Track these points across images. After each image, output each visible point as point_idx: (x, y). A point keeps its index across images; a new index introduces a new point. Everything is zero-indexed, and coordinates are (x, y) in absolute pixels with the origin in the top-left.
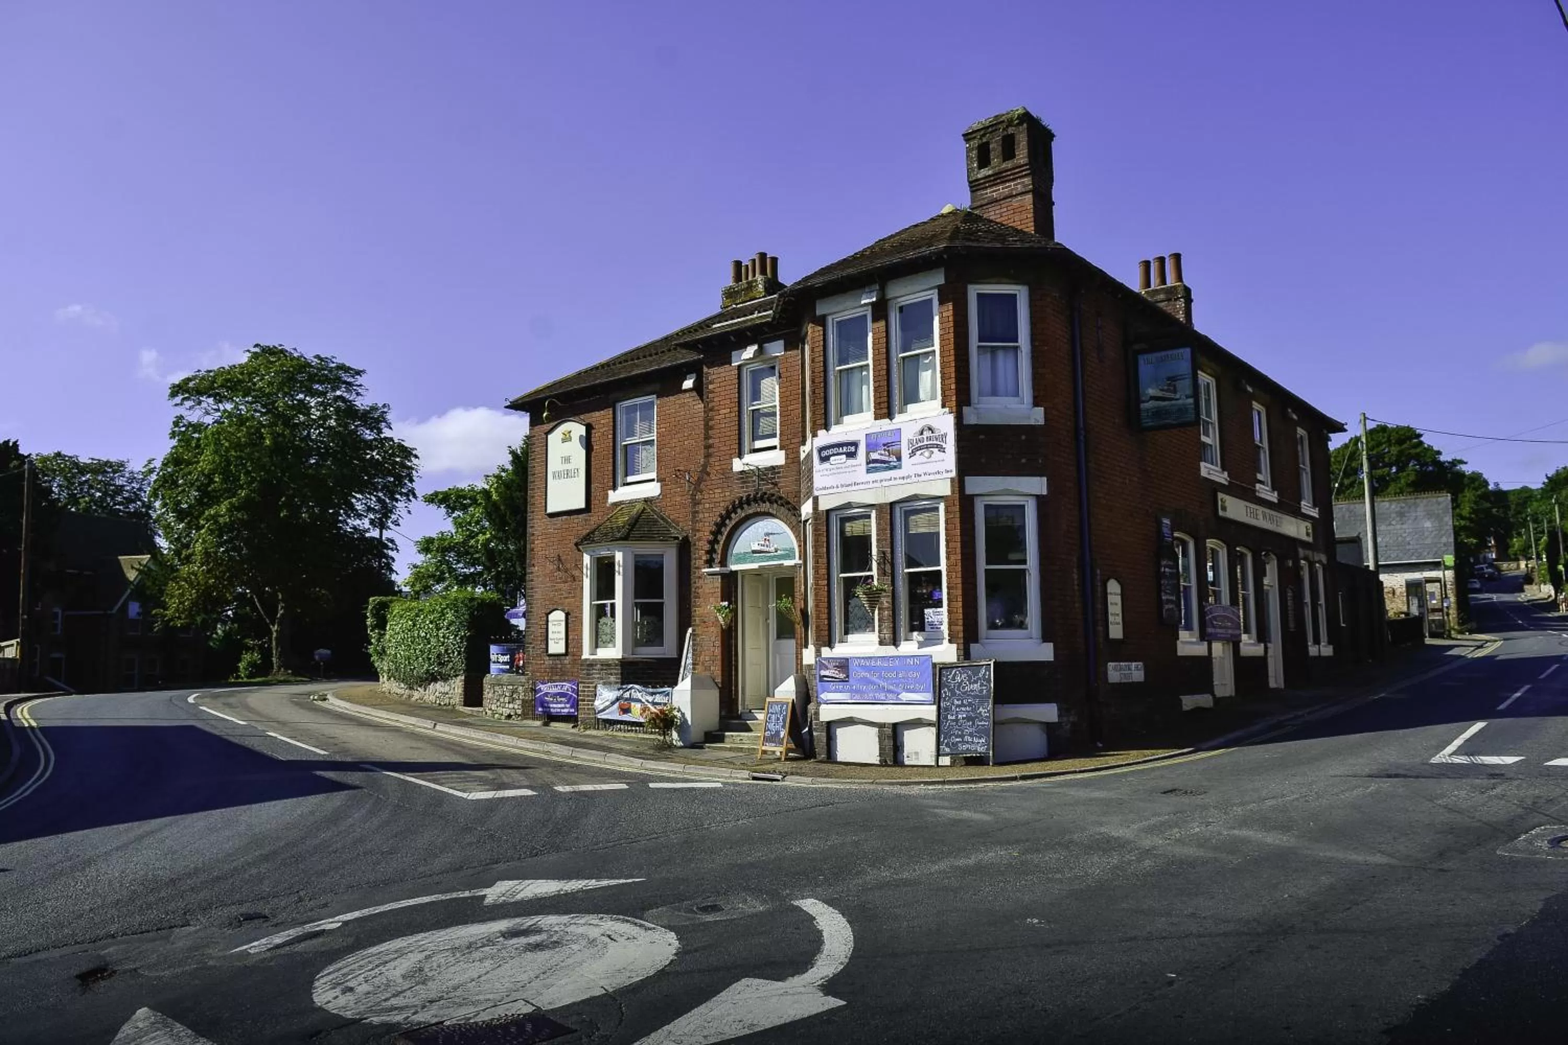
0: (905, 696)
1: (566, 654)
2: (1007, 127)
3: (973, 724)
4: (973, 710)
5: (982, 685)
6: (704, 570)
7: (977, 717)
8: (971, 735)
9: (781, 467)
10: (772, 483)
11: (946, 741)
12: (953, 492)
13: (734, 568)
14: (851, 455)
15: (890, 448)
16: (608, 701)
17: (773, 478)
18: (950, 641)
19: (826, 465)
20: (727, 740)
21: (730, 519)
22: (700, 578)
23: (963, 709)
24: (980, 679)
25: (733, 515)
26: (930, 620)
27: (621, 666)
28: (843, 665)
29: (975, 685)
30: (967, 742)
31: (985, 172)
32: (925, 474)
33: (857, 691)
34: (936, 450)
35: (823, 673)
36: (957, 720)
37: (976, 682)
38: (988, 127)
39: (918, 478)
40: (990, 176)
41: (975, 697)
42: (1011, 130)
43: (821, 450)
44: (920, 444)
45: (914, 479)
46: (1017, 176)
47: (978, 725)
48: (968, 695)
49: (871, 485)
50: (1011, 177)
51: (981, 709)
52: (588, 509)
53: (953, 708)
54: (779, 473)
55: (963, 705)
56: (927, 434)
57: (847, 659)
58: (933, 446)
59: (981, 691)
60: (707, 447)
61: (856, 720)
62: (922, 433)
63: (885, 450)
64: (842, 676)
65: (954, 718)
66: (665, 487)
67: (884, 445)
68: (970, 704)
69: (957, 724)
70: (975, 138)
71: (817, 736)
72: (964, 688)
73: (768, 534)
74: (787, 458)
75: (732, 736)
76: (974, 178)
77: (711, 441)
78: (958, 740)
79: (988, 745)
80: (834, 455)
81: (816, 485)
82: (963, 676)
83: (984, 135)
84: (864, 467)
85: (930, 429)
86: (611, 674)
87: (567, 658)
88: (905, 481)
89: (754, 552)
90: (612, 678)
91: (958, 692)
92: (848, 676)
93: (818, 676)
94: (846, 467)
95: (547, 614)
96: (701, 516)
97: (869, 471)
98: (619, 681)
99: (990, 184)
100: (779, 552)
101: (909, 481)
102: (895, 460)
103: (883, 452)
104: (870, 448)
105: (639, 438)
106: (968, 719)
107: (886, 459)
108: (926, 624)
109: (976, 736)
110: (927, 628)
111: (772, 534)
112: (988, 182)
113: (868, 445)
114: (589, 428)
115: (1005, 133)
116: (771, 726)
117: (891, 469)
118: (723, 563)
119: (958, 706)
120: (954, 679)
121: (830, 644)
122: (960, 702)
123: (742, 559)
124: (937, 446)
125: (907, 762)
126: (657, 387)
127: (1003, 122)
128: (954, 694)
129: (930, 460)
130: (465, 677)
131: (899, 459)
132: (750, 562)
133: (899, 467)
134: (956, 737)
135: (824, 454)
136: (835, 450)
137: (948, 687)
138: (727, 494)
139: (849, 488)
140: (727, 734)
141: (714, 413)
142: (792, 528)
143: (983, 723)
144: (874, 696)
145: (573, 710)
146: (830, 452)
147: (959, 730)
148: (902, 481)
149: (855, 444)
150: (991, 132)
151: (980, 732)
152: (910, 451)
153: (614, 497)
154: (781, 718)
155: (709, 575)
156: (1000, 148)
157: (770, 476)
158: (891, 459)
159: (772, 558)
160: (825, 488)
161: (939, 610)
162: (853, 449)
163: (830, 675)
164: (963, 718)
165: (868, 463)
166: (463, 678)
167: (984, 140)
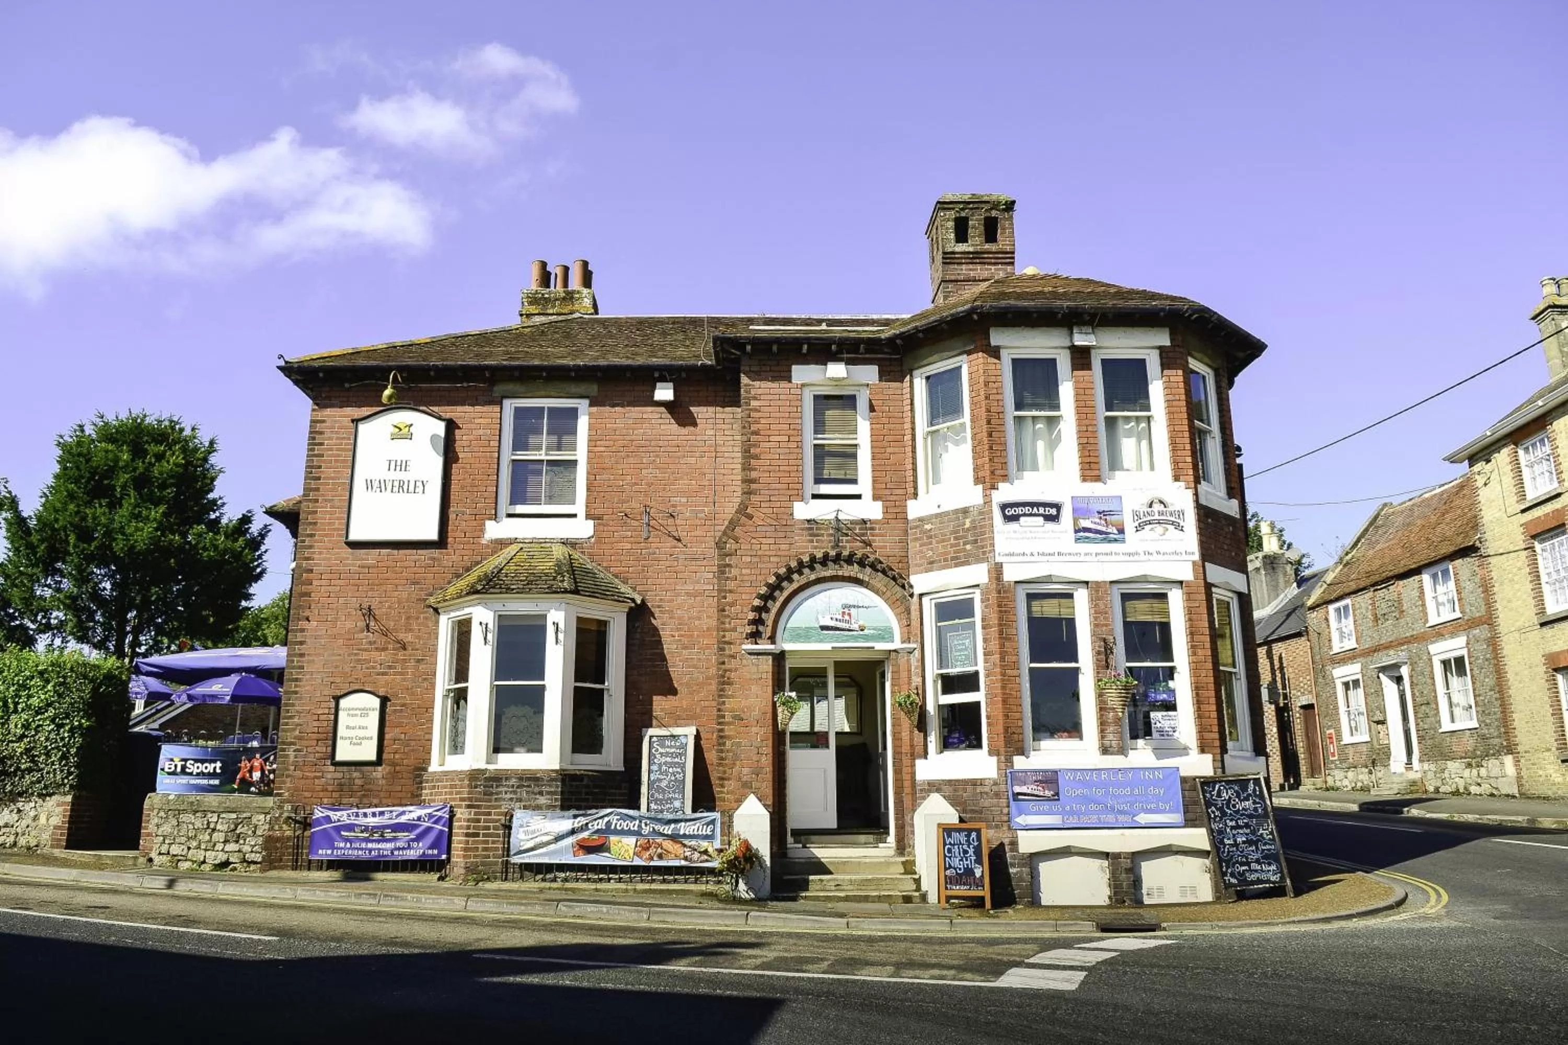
0: (1143, 818)
1: (379, 762)
2: (992, 209)
3: (1257, 848)
4: (1254, 832)
5: (1254, 803)
6: (744, 647)
7: (1258, 840)
8: (1258, 861)
9: (876, 522)
10: (863, 542)
11: (1229, 871)
12: (1196, 578)
13: (788, 647)
14: (1054, 519)
15: (1108, 518)
16: (546, 834)
17: (863, 535)
18: (1203, 750)
19: (1013, 526)
20: (811, 886)
21: (791, 581)
22: (733, 657)
23: (1241, 831)
24: (1249, 795)
25: (795, 576)
26: (1158, 725)
27: (563, 781)
28: (1050, 779)
29: (1247, 803)
30: (1256, 871)
31: (961, 247)
32: (1158, 553)
33: (1072, 813)
34: (1171, 528)
35: (1017, 789)
36: (1236, 845)
37: (1247, 799)
38: (969, 203)
39: (1147, 557)
40: (969, 253)
41: (1250, 816)
42: (994, 213)
43: (1004, 507)
44: (1149, 518)
45: (1142, 557)
46: (1000, 261)
47: (1263, 850)
48: (1242, 815)
49: (1082, 558)
50: (993, 261)
51: (1261, 831)
52: (441, 543)
53: (1228, 830)
54: (872, 529)
55: (1238, 827)
56: (1157, 507)
57: (1055, 772)
58: (1167, 522)
59: (1256, 809)
60: (748, 481)
61: (1073, 850)
62: (1151, 506)
63: (1101, 518)
64: (1048, 793)
65: (1231, 842)
66: (601, 528)
67: (1099, 513)
68: (1247, 826)
69: (1237, 849)
70: (953, 209)
71: (1016, 874)
72: (1234, 806)
73: (845, 606)
74: (885, 512)
75: (821, 880)
76: (950, 250)
77: (754, 475)
78: (1244, 868)
79: (1282, 872)
80: (1025, 515)
81: (998, 549)
82: (1229, 792)
83: (963, 209)
84: (1072, 535)
85: (1161, 502)
86: (541, 793)
87: (380, 768)
88: (1131, 558)
89: (823, 628)
90: (542, 800)
91: (1229, 812)
92: (1057, 794)
93: (1010, 793)
94: (1044, 532)
95: (337, 699)
96: (734, 572)
97: (1077, 540)
98: (559, 803)
99: (968, 261)
100: (866, 632)
101: (1136, 558)
102: (1115, 531)
103: (1098, 521)
104: (1078, 513)
105: (547, 455)
106: (1249, 842)
107: (1104, 529)
108: (1153, 730)
109: (1264, 863)
110: (1155, 735)
111: (854, 606)
112: (965, 258)
113: (1075, 510)
114: (451, 426)
115: (988, 214)
116: (956, 862)
117: (1110, 541)
118: (772, 639)
119: (1232, 828)
120: (1219, 795)
121: (1022, 752)
122: (1234, 823)
123: (803, 634)
124: (1173, 523)
125: (1147, 901)
126: (594, 389)
127: (988, 202)
128: (1224, 814)
129: (1164, 537)
130: (74, 797)
131: (1121, 531)
132: (816, 641)
133: (1123, 541)
134: (1241, 866)
135: (1010, 512)
136: (1027, 510)
137: (1215, 805)
138: (783, 547)
139: (1051, 558)
140: (811, 877)
141: (759, 438)
142: (892, 604)
143: (1268, 847)
144: (1099, 819)
145: (436, 852)
146: (1019, 511)
147: (1242, 856)
148: (1127, 558)
149: (1058, 507)
150: (971, 209)
151: (1269, 858)
152: (1136, 524)
153: (494, 530)
154: (971, 851)
155: (750, 654)
156: (982, 228)
157: (857, 531)
158: (1109, 530)
159: (855, 638)
160: (1012, 555)
161: (1171, 713)
162: (1053, 511)
163: (1029, 791)
164: (1244, 842)
165: (1076, 531)
166: (69, 798)
167: (963, 214)
